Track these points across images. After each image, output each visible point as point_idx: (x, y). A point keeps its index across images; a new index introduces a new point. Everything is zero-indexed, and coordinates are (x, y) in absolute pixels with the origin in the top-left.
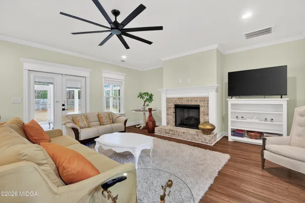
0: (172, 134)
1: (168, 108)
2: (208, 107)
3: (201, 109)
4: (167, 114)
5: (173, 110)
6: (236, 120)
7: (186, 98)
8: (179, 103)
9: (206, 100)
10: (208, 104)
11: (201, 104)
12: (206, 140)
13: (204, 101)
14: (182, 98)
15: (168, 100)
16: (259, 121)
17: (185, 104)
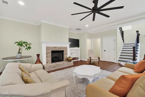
0: (58, 67)
1: (47, 53)
2: (67, 51)
3: (64, 52)
4: (47, 57)
5: (50, 54)
6: (71, 55)
7: (58, 47)
8: (54, 50)
9: (66, 48)
11: (64, 50)
12: (71, 64)
14: (56, 47)
15: (47, 48)
16: (75, 54)
17: (58, 50)
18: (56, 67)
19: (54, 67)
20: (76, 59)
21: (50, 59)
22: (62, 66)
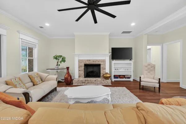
1: (79, 67)
2: (105, 65)
4: (79, 71)
5: (83, 68)
6: (115, 71)
7: (92, 60)
8: (87, 63)
9: (104, 61)
10: (105, 63)
11: (101, 63)
12: (108, 82)
13: (103, 62)
14: (90, 60)
15: (80, 61)
16: (123, 70)
17: (92, 63)
18: (85, 83)
19: (83, 83)
20: (126, 78)
21: (82, 73)
22: (94, 83)
